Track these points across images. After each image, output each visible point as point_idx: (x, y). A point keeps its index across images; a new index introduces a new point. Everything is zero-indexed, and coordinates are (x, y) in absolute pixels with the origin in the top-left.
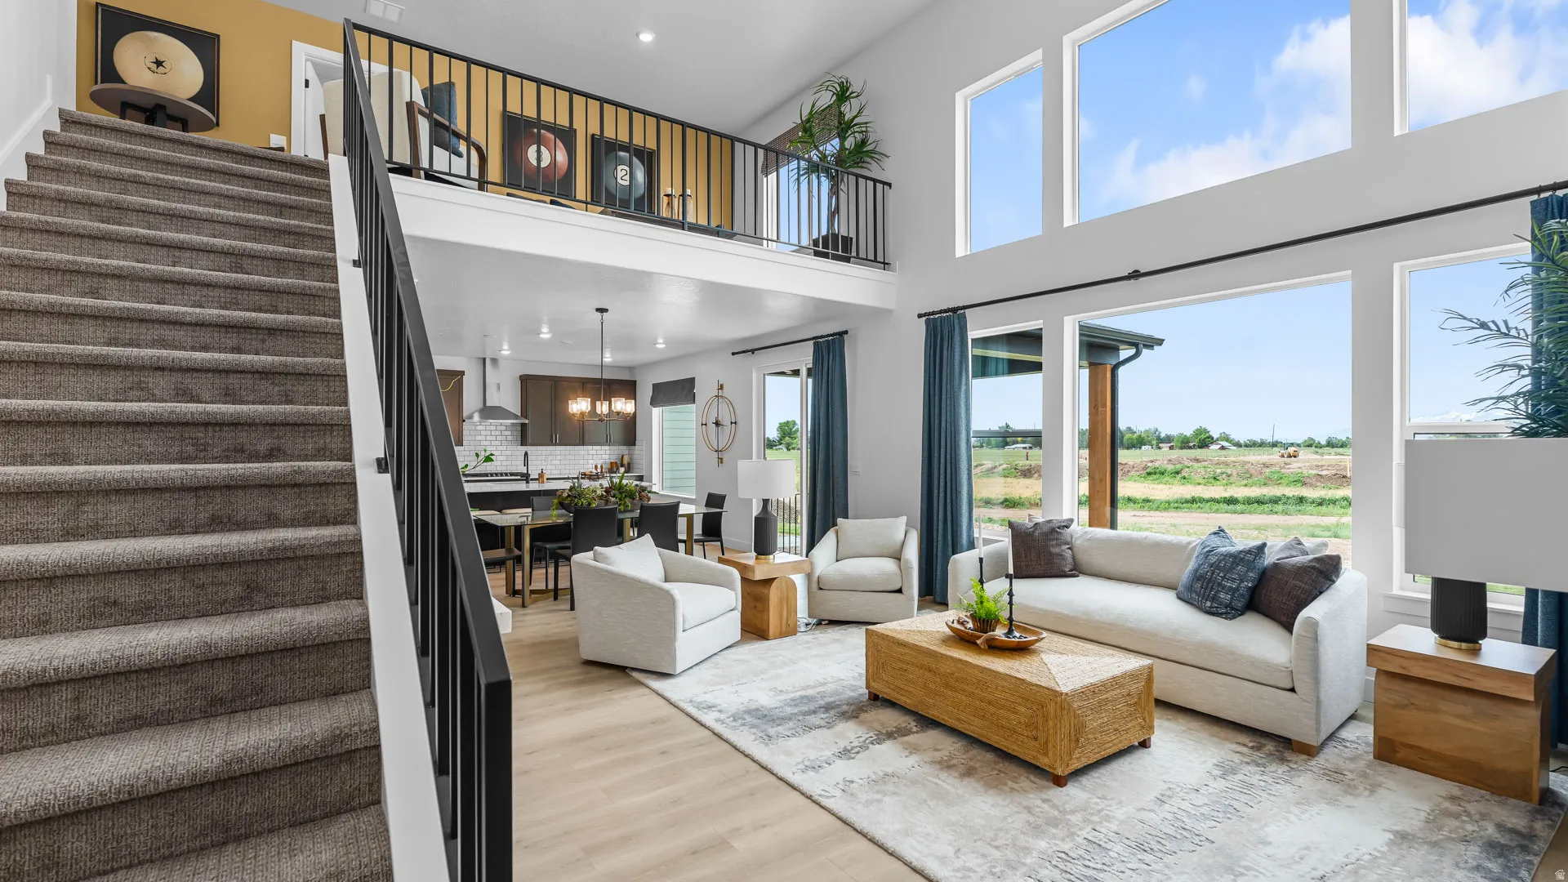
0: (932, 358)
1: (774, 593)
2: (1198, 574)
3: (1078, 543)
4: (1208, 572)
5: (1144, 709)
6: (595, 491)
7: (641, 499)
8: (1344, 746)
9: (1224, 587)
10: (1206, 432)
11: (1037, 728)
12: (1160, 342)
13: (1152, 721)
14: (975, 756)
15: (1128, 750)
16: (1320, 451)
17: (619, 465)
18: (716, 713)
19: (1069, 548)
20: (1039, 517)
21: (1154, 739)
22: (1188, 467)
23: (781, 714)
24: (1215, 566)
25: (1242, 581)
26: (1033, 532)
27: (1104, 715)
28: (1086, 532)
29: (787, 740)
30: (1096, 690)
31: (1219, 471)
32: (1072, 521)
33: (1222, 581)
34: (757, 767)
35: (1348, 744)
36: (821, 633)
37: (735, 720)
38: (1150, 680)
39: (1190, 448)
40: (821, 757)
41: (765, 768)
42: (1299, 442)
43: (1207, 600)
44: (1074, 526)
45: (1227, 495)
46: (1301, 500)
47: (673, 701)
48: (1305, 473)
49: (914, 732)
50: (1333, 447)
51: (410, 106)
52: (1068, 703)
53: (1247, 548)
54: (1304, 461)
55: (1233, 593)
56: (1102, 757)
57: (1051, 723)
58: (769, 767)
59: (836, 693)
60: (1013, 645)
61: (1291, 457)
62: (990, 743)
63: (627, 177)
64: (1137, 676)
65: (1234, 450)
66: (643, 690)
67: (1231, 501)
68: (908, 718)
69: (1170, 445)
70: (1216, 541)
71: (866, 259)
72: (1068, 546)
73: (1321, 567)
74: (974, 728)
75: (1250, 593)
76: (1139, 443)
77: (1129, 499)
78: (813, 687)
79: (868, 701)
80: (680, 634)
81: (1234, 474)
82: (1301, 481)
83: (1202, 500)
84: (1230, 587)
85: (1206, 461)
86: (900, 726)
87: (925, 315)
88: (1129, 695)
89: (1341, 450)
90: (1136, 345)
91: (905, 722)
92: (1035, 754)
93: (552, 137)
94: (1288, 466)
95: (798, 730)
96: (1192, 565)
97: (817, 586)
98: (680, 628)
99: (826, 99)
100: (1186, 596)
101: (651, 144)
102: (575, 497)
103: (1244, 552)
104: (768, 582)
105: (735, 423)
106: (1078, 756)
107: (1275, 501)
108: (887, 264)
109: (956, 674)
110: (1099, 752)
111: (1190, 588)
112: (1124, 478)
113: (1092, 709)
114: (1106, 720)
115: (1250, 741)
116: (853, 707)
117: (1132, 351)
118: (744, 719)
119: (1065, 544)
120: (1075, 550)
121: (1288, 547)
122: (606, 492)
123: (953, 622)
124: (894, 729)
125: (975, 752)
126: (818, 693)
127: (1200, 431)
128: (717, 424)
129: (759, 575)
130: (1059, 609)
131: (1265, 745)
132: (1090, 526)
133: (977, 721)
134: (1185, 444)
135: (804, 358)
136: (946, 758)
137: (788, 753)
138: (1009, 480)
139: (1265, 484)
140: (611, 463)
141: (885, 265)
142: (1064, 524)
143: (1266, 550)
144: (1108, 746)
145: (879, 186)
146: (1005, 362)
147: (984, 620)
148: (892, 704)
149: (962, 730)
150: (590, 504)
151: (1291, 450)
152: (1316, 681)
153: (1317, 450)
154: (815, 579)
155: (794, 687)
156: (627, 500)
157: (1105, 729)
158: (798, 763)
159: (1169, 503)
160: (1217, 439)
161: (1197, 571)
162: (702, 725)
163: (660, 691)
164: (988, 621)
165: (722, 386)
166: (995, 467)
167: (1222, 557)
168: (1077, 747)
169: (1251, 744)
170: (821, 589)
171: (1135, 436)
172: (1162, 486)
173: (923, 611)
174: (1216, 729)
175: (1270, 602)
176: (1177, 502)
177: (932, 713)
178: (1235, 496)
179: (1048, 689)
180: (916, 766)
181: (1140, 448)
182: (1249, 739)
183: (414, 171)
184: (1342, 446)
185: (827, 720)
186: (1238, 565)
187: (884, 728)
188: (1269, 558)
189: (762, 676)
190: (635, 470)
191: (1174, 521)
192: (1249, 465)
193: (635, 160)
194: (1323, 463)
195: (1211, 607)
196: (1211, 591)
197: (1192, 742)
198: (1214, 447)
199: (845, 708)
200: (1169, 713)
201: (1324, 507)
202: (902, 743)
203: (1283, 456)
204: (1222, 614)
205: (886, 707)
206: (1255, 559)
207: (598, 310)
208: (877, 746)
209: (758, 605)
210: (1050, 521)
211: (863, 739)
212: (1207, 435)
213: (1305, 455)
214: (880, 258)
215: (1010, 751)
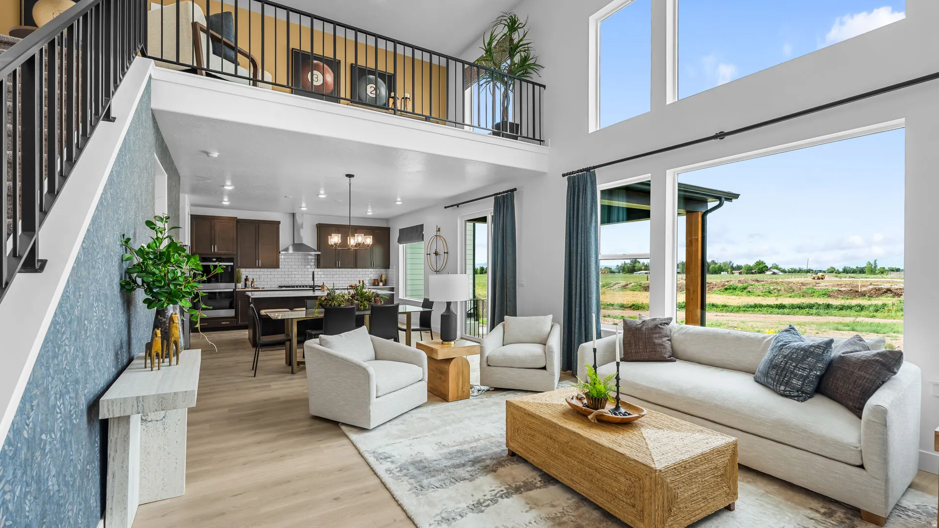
0: (572, 203)
1: (452, 369)
2: (773, 363)
3: (675, 336)
4: (782, 362)
5: (730, 479)
6: (344, 296)
7: (376, 302)
8: (908, 515)
9: (796, 375)
10: (763, 263)
11: (634, 496)
12: (736, 196)
13: (736, 488)
14: (584, 514)
15: (717, 514)
16: (839, 275)
17: (379, 281)
18: (389, 463)
19: (668, 340)
20: (646, 316)
21: (738, 503)
22: (752, 285)
23: (437, 466)
24: (788, 358)
25: (811, 370)
26: (641, 327)
27: (694, 486)
28: (682, 328)
29: (435, 491)
30: (688, 466)
31: (772, 288)
32: (671, 319)
33: (794, 369)
34: (403, 516)
35: (910, 513)
36: (487, 397)
37: (401, 471)
38: (734, 453)
39: (753, 273)
40: (457, 509)
41: (409, 518)
42: (825, 270)
43: (781, 385)
44: (673, 323)
45: (778, 302)
46: (828, 306)
47: (361, 451)
48: (830, 289)
49: (538, 488)
50: (847, 273)
51: (194, 25)
52: (662, 478)
53: (816, 343)
54: (828, 282)
55: (804, 381)
56: (692, 522)
57: (646, 495)
58: (412, 517)
59: (485, 448)
60: (618, 421)
61: (820, 279)
62: (596, 503)
63: (374, 92)
64: (723, 451)
65: (781, 275)
66: (345, 441)
67: (782, 307)
68: (534, 474)
69: (739, 271)
70: (788, 337)
71: (527, 138)
72: (667, 338)
73: (884, 361)
74: (583, 488)
75: (818, 380)
76: (719, 270)
77: (713, 305)
78: (469, 443)
79: (507, 456)
80: (374, 400)
81: (782, 289)
82: (828, 295)
83: (761, 306)
84: (801, 375)
85: (763, 281)
86: (527, 481)
87: (567, 174)
88: (716, 468)
89: (852, 275)
90: (719, 198)
91: (532, 477)
92: (633, 519)
93: (322, 64)
94: (817, 285)
95: (446, 481)
96: (767, 356)
97: (487, 364)
98: (374, 394)
99: (501, 31)
100: (763, 379)
101: (390, 70)
102: (330, 300)
103: (813, 346)
104: (448, 361)
105: (447, 253)
106: (670, 523)
107: (811, 307)
108: (543, 141)
109: (570, 444)
110: (689, 519)
111: (766, 374)
112: (710, 292)
113: (683, 482)
114: (696, 490)
115: (822, 507)
116: (495, 462)
117: (718, 203)
118: (408, 470)
119: (666, 337)
120: (673, 341)
121: (850, 343)
122: (351, 297)
123: (572, 399)
124: (522, 484)
125: (585, 509)
126: (472, 448)
127: (759, 263)
128: (436, 254)
129: (441, 356)
130: (659, 387)
131: (835, 512)
132: (686, 323)
133: (587, 484)
134: (749, 270)
135: (487, 209)
136: (559, 515)
137: (431, 504)
138: (636, 293)
139: (803, 296)
140: (374, 280)
141: (541, 141)
142: (664, 322)
143: (833, 345)
144: (697, 512)
145: (537, 87)
146: (625, 210)
147: (595, 398)
148: (525, 461)
149: (574, 488)
150: (340, 305)
151: (820, 275)
152: (885, 461)
153: (837, 275)
154: (485, 359)
155: (454, 442)
156: (365, 303)
157: (695, 498)
158: (437, 515)
159: (739, 307)
160: (771, 268)
161: (772, 361)
162: (376, 474)
163: (355, 442)
164: (598, 399)
165: (439, 229)
166: (627, 285)
167: (795, 350)
168: (670, 516)
169: (823, 510)
170: (489, 366)
171: (717, 265)
172: (734, 297)
173: (563, 382)
174: (790, 493)
175: (837, 389)
176: (744, 307)
177: (553, 472)
178: (784, 303)
179: (644, 465)
180: (533, 522)
181: (720, 273)
182: (821, 505)
183: (198, 71)
184: (853, 273)
185: (471, 473)
186: (808, 357)
187: (514, 482)
188: (836, 352)
189: (434, 432)
190: (389, 284)
191: (743, 319)
192: (792, 284)
193: (379, 80)
194: (842, 283)
195: (784, 391)
196: (785, 377)
197: (770, 506)
198: (768, 273)
199: (488, 462)
200: (750, 477)
201: (844, 311)
202: (526, 498)
203: (814, 278)
204: (795, 396)
205: (520, 462)
206: (823, 353)
207: (347, 175)
208: (506, 499)
209: (443, 377)
210: (654, 320)
211: (496, 492)
212: (764, 265)
213: (828, 277)
214: (537, 137)
215: (612, 513)
